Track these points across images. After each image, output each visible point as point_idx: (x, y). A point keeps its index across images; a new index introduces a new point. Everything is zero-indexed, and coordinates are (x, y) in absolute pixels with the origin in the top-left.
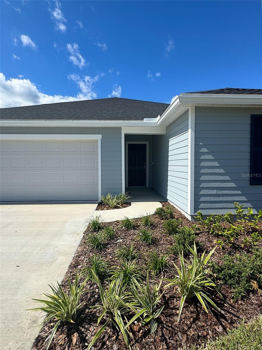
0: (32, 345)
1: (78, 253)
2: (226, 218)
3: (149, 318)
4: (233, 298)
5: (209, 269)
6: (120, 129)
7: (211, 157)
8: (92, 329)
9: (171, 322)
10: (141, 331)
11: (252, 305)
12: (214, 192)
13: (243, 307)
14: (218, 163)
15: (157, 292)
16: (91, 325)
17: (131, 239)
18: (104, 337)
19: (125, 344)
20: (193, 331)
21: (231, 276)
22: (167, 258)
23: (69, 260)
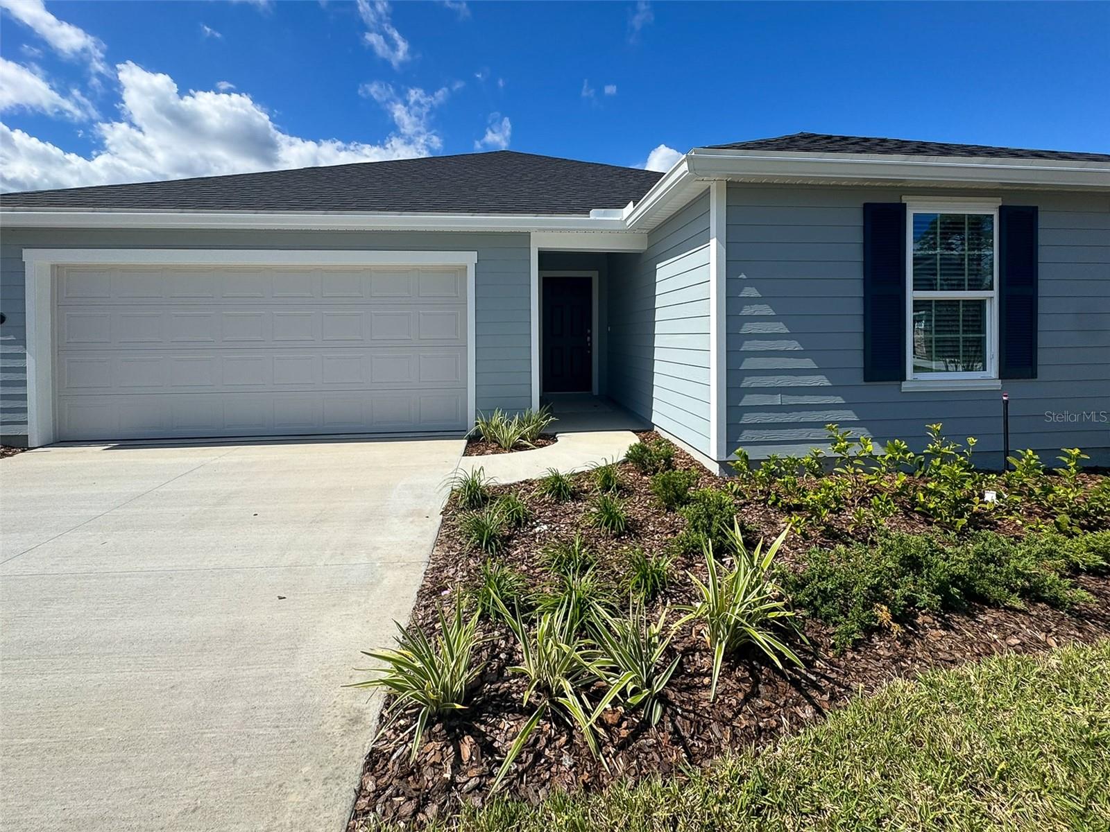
0: (360, 770)
1: (435, 561)
2: (809, 465)
3: (641, 693)
4: (833, 646)
5: (774, 580)
6: (526, 236)
7: (766, 310)
8: (505, 725)
9: (692, 703)
10: (624, 724)
11: (878, 660)
12: (778, 400)
13: (857, 665)
14: (785, 324)
15: (654, 635)
16: (501, 717)
17: (571, 524)
18: (537, 740)
19: (590, 753)
20: (746, 720)
21: (826, 596)
22: (667, 564)
23: (416, 579)
